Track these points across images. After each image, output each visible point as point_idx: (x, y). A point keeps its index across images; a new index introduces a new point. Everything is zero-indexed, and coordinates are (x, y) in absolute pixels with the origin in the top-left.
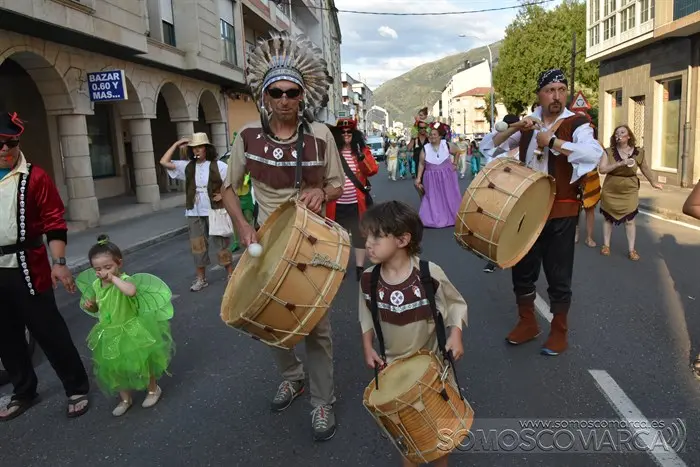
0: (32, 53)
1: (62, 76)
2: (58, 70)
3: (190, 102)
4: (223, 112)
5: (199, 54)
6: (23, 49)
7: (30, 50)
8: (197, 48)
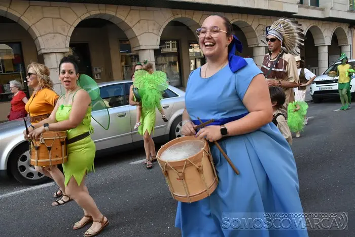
0: (241, 21)
1: (254, 29)
2: (253, 27)
3: (326, 35)
4: (349, 39)
5: (331, 9)
6: (238, 20)
7: (241, 20)
8: (330, 5)
